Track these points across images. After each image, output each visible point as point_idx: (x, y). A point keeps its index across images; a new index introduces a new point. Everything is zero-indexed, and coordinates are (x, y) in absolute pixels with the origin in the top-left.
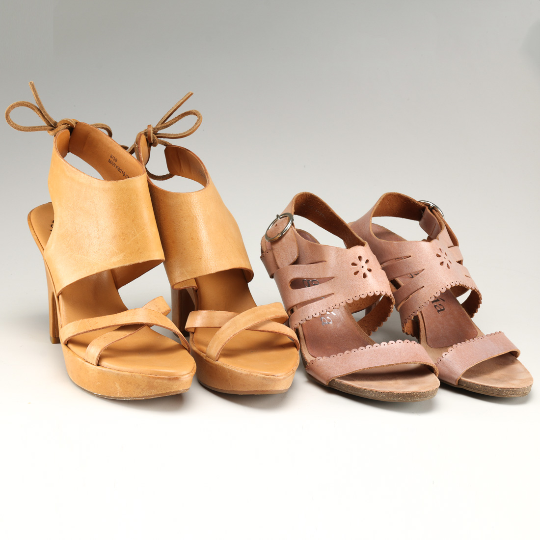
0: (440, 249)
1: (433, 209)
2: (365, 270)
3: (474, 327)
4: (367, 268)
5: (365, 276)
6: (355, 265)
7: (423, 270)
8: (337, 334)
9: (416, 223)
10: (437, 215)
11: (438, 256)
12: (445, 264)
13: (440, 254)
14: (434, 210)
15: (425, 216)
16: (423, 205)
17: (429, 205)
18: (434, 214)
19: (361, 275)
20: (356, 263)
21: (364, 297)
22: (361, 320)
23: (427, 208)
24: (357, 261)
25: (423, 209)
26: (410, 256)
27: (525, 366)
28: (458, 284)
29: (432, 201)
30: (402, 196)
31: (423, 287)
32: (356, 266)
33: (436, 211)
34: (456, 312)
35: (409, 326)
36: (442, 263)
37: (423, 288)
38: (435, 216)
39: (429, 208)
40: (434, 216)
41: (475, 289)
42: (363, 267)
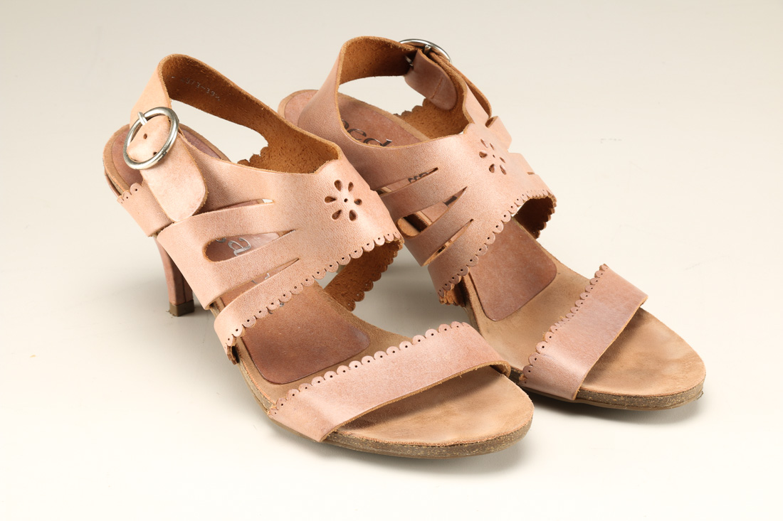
0: (482, 141)
1: (430, 52)
2: (351, 206)
3: (548, 258)
4: (353, 200)
5: (353, 216)
6: (333, 199)
7: (464, 190)
8: (298, 325)
9: (400, 80)
10: (443, 63)
11: (483, 155)
12: (497, 168)
13: (484, 152)
14: (433, 54)
15: (417, 66)
16: (412, 49)
17: (422, 47)
18: (436, 61)
19: (346, 215)
20: (333, 196)
21: (358, 255)
22: (330, 285)
23: (420, 51)
24: (334, 192)
25: (412, 55)
26: (436, 169)
27: (667, 325)
28: (526, 200)
29: (425, 37)
30: (372, 40)
31: (472, 220)
32: (333, 202)
33: (437, 54)
34: (512, 237)
35: (450, 296)
36: (492, 168)
37: (472, 223)
38: (439, 64)
39: (423, 52)
40: (437, 65)
41: (549, 194)
42: (346, 200)
